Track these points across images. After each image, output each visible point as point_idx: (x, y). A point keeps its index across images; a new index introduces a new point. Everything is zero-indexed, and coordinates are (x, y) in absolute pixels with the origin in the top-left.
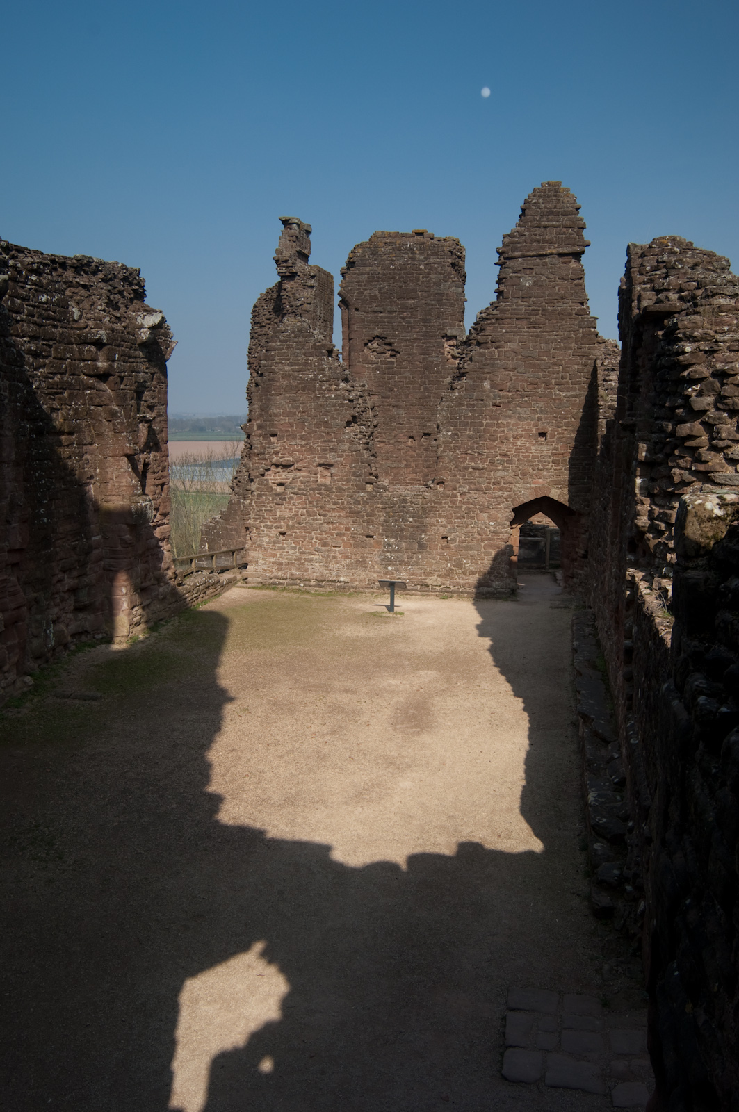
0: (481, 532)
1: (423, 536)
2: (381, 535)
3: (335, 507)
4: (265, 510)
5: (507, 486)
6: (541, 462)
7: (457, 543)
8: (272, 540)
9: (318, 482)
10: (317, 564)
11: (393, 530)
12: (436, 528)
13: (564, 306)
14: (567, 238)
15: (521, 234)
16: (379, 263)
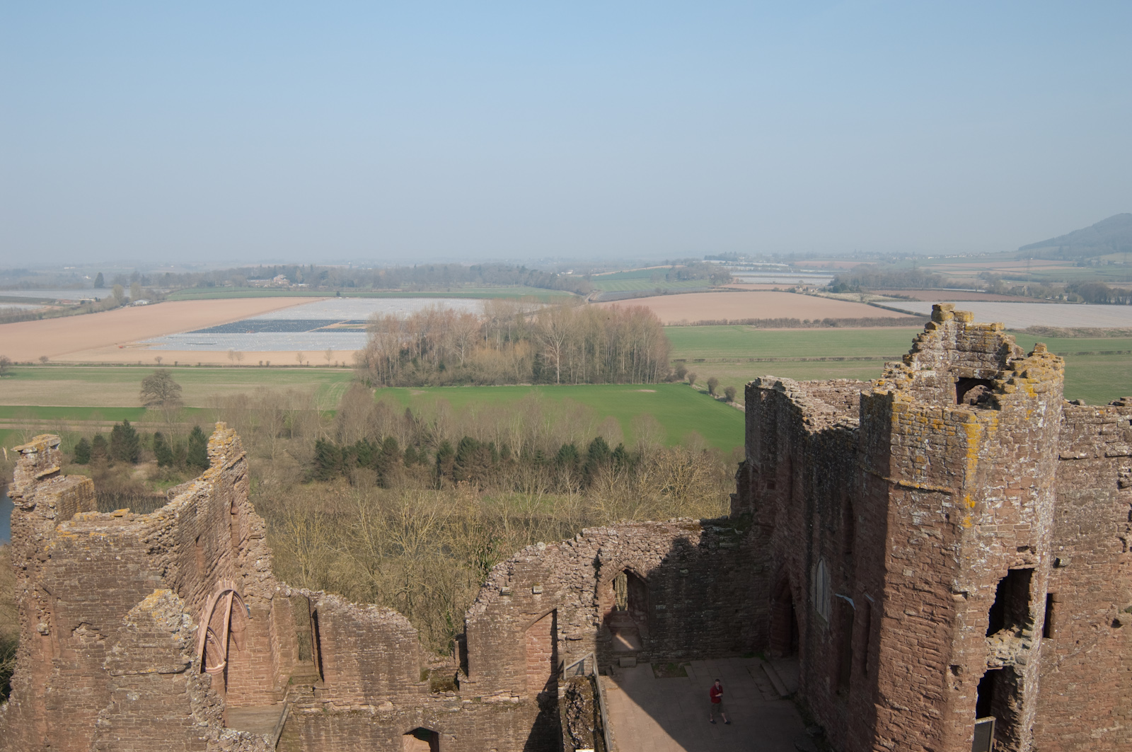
13: (172, 717)
14: (165, 658)
15: (122, 654)
16: (75, 556)
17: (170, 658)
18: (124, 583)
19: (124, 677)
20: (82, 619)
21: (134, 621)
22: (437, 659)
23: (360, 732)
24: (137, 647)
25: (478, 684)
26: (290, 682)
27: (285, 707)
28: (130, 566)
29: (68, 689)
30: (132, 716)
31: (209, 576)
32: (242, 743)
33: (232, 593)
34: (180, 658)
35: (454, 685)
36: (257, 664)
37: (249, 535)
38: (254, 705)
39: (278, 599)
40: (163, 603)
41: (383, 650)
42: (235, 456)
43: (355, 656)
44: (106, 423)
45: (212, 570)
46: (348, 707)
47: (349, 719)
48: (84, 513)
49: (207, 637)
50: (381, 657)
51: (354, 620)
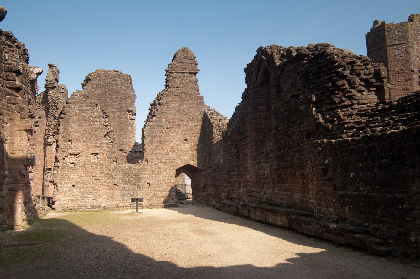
0: (164, 180)
1: (139, 183)
2: (121, 183)
3: (99, 172)
4: (65, 175)
5: (173, 160)
6: (186, 150)
7: (154, 185)
8: (68, 189)
9: (91, 162)
10: (91, 199)
11: (126, 181)
12: (145, 179)
13: (192, 92)
14: (192, 67)
15: (175, 65)
16: (101, 81)
18: (120, 94)
19: (175, 74)
24: (181, 62)
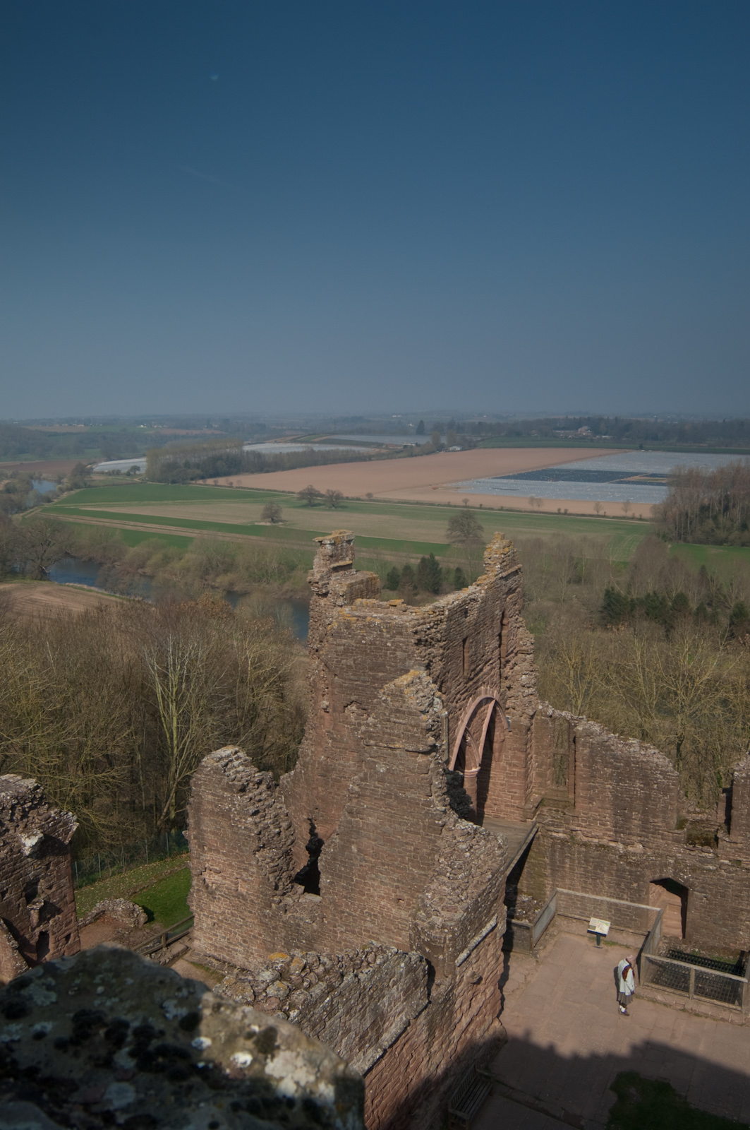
4: (203, 903)
6: (401, 923)
8: (209, 926)
13: (413, 795)
14: (413, 736)
15: (375, 725)
16: (352, 637)
17: (416, 737)
18: (392, 669)
19: (375, 748)
20: (353, 698)
21: (388, 695)
22: (698, 810)
23: (606, 868)
24: (389, 721)
25: (740, 846)
26: (541, 803)
27: (534, 827)
28: (398, 653)
29: (337, 760)
30: (378, 787)
31: (473, 679)
32: (476, 837)
33: (493, 702)
34: (426, 738)
35: (712, 840)
36: (511, 778)
37: (517, 649)
38: (504, 818)
39: (539, 718)
40: (417, 683)
41: (639, 787)
42: (510, 567)
43: (609, 788)
44: (414, 555)
45: (476, 675)
46: (596, 840)
47: (596, 852)
48: (364, 600)
49: (464, 738)
50: (637, 795)
51: (612, 750)
